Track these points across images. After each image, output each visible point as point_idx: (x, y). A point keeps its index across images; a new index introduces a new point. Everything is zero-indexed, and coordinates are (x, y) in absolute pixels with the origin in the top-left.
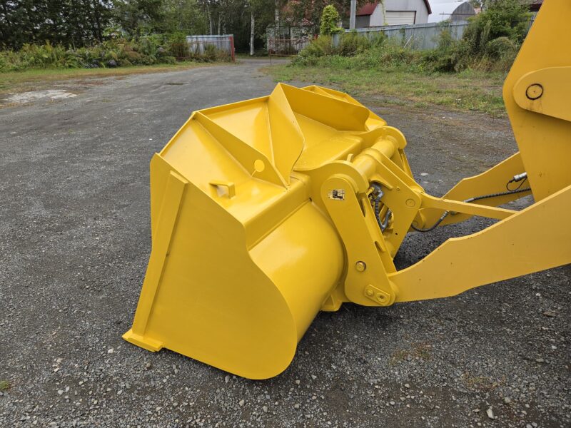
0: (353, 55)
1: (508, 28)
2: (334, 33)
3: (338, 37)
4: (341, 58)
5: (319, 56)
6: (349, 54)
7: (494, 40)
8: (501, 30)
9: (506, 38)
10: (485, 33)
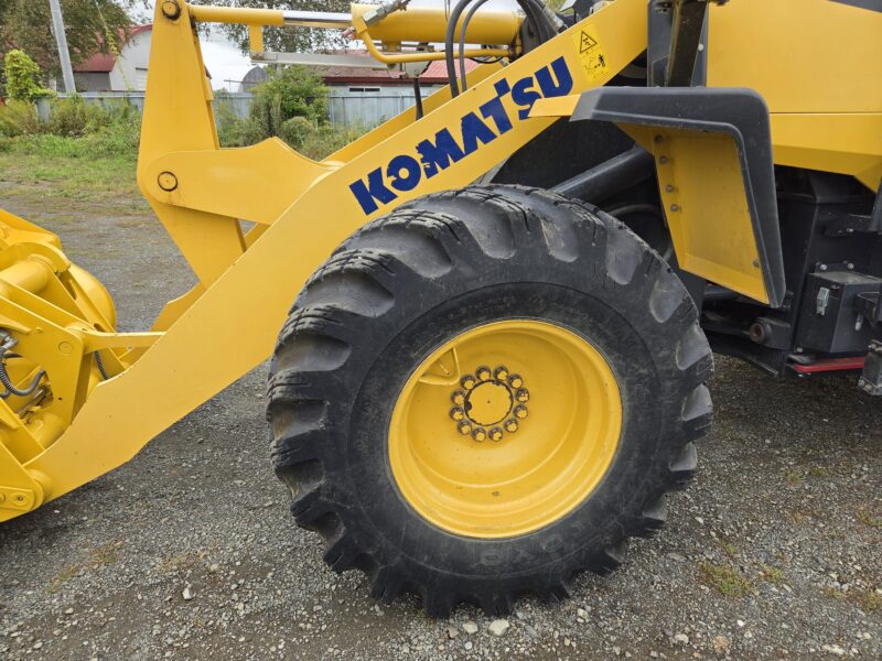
0: (79, 134)
1: (304, 106)
2: (37, 99)
3: (46, 104)
4: (58, 139)
5: (12, 136)
6: (71, 132)
7: (290, 121)
8: (296, 108)
9: (302, 118)
10: (276, 111)
